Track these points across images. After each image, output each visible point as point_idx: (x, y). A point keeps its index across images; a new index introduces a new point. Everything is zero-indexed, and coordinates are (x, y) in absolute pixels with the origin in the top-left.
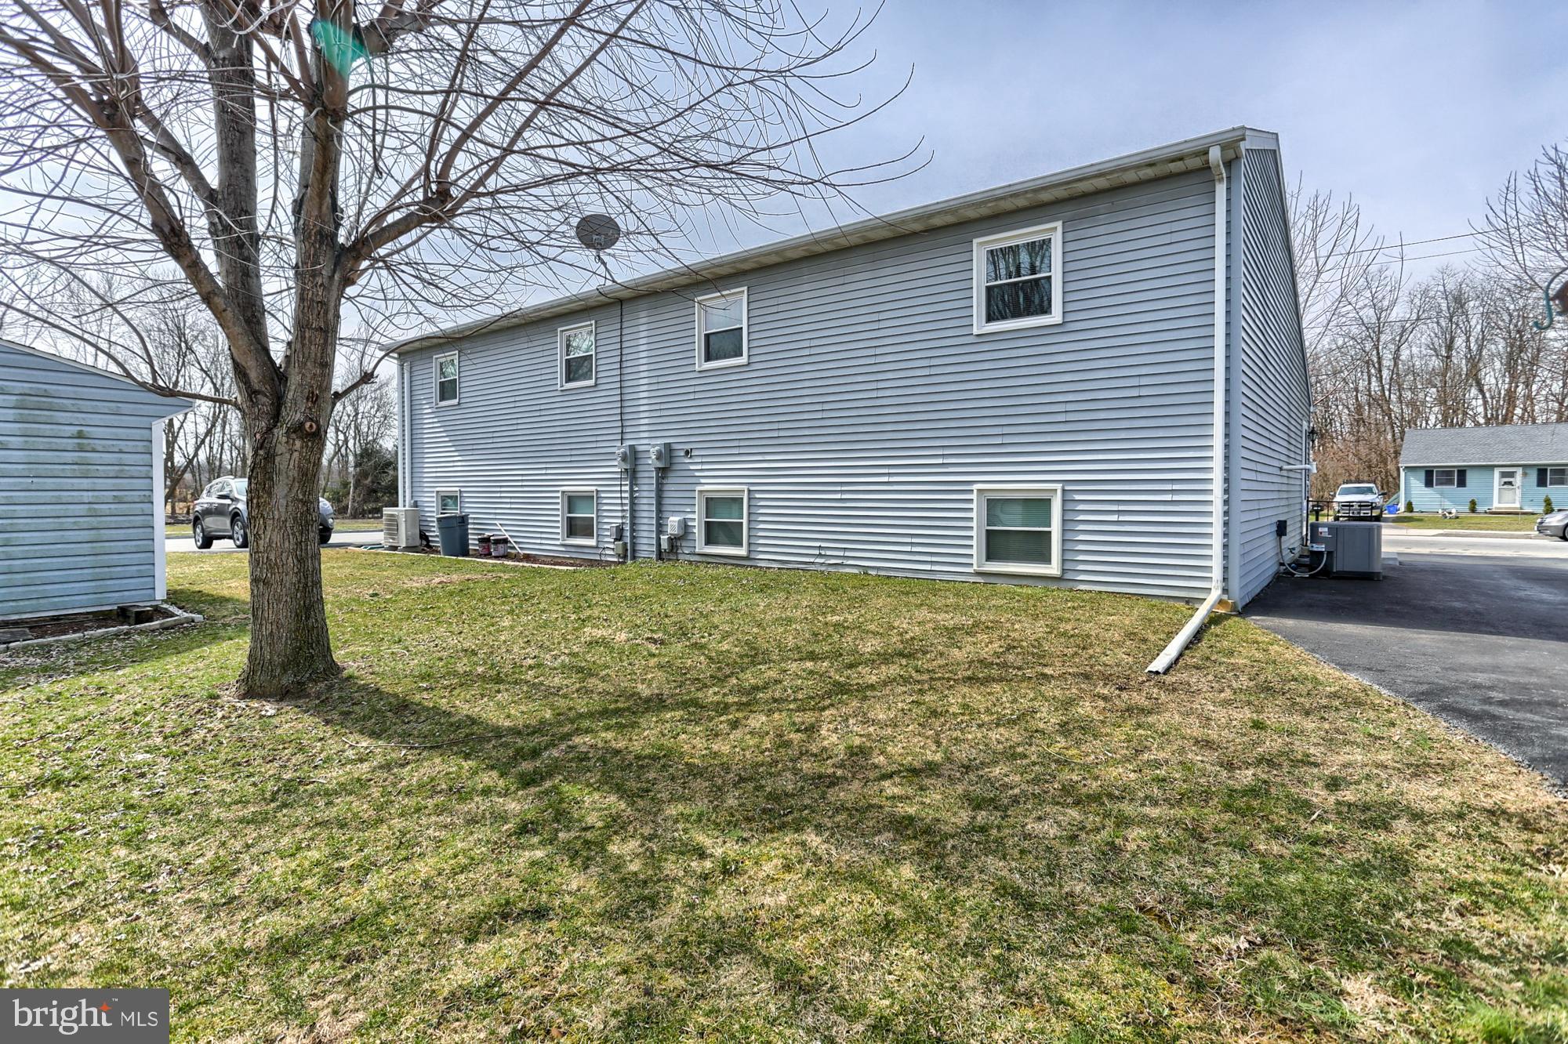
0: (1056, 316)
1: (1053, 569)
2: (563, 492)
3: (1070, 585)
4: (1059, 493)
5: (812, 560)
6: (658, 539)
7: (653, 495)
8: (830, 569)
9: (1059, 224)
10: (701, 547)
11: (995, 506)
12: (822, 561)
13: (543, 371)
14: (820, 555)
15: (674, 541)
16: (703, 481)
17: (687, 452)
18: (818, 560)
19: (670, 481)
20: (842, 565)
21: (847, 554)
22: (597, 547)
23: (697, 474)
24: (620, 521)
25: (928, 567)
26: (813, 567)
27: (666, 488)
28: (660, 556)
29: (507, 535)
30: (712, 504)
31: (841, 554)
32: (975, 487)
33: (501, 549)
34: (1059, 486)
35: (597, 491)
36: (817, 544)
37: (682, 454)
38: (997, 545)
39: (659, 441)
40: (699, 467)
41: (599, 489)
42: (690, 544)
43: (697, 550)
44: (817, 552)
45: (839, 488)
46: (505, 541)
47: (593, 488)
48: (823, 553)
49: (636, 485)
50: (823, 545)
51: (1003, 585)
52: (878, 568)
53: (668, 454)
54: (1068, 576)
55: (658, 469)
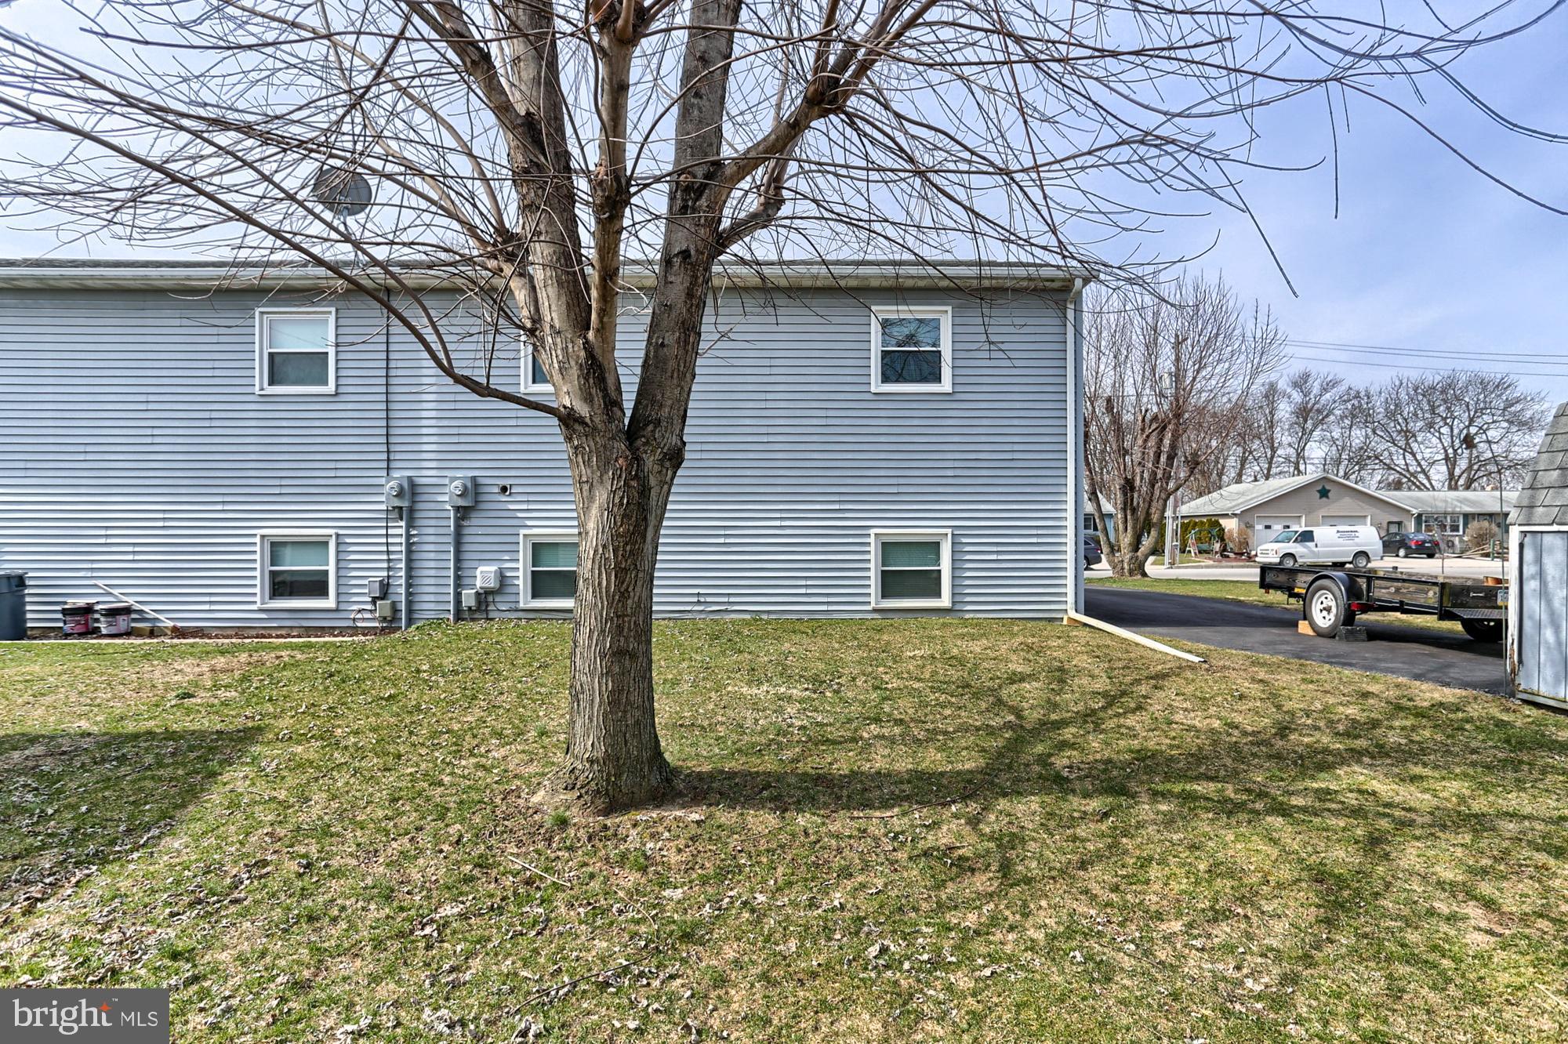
0: (946, 385)
1: (945, 601)
2: (263, 537)
3: (960, 614)
4: (950, 536)
5: (689, 608)
6: (458, 596)
7: (450, 539)
8: (712, 616)
9: (949, 309)
10: (526, 601)
11: (889, 549)
12: (701, 608)
13: (217, 364)
14: (699, 602)
15: (484, 598)
16: (529, 523)
17: (504, 489)
18: (696, 608)
19: (474, 522)
20: (726, 611)
21: (732, 599)
22: (337, 610)
23: (520, 515)
24: (385, 574)
25: (824, 608)
26: (690, 616)
27: (466, 531)
28: (459, 617)
29: (131, 600)
30: (539, 550)
31: (726, 600)
32: (872, 532)
33: (122, 623)
34: (949, 531)
35: (338, 535)
36: (696, 591)
37: (496, 490)
38: (892, 584)
39: (459, 474)
40: (525, 507)
41: (341, 532)
42: (512, 598)
43: (522, 605)
44: (695, 600)
45: (722, 532)
46: (127, 611)
47: (332, 532)
48: (702, 600)
49: (414, 527)
50: (702, 591)
51: (897, 620)
52: (768, 612)
53: (474, 491)
54: (958, 607)
55: (457, 509)
